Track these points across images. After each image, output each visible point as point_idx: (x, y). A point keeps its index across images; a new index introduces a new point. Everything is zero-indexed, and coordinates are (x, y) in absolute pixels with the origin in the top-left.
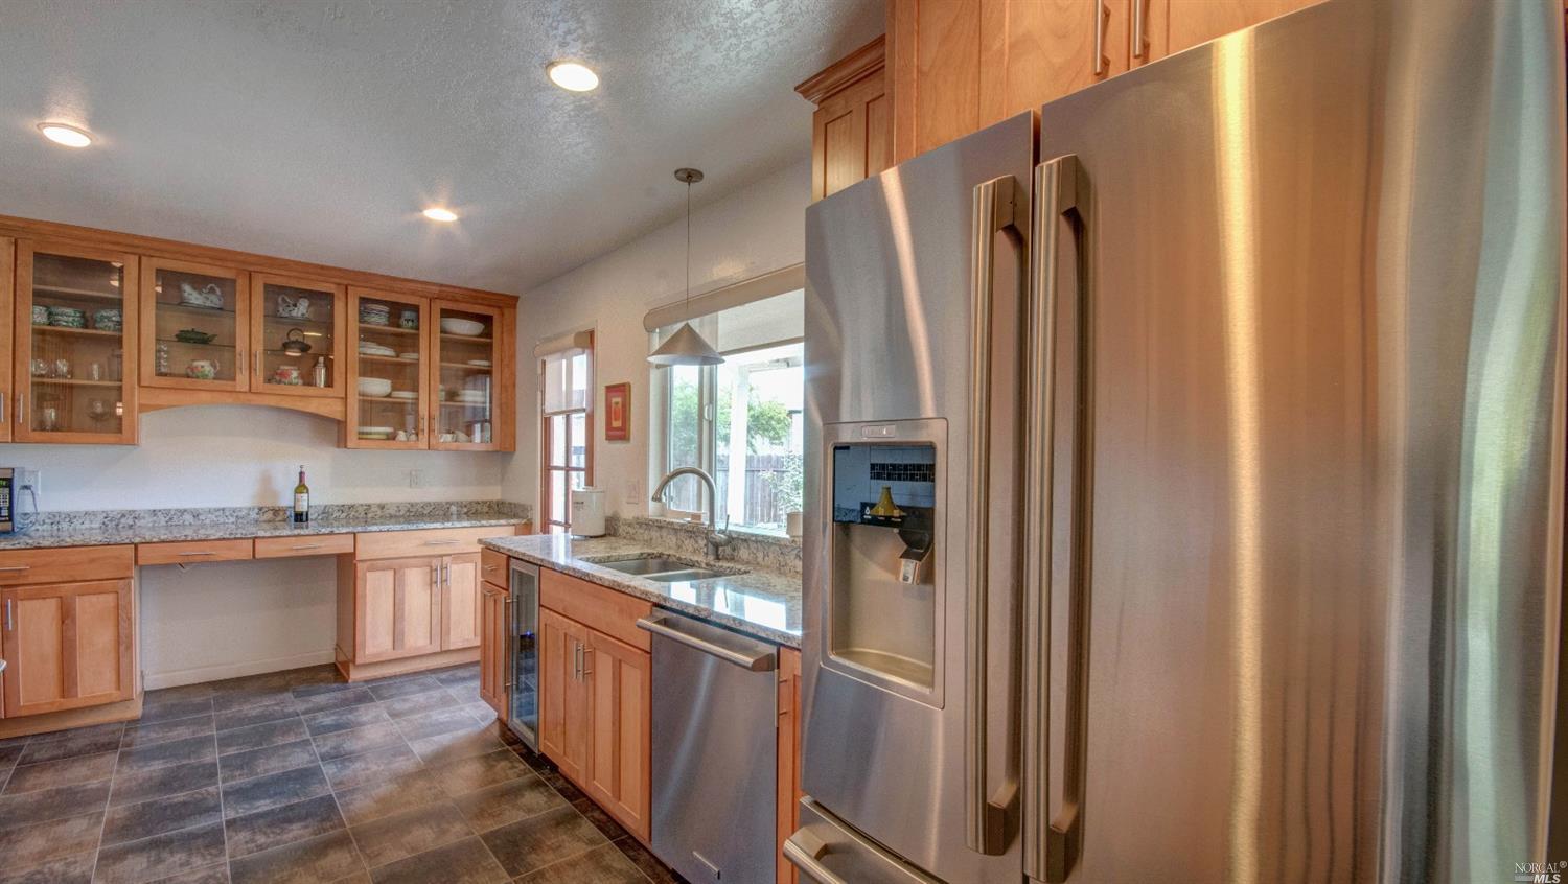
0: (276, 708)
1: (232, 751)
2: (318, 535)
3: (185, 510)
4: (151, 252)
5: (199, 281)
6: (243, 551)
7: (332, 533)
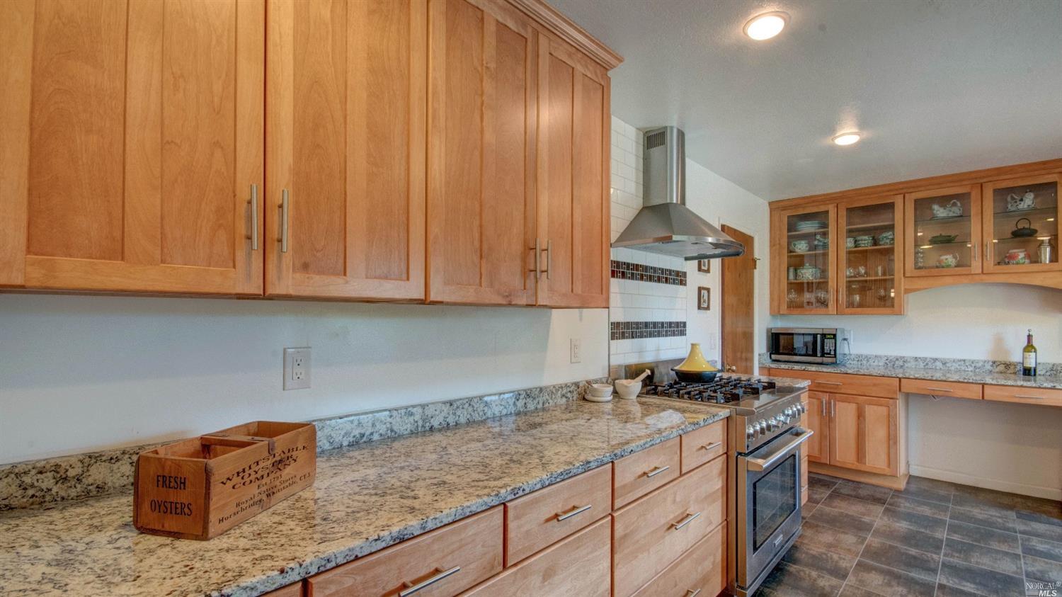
0: (999, 520)
2: (1040, 388)
3: (937, 359)
4: (911, 190)
5: (944, 200)
6: (975, 392)
7: (1053, 388)
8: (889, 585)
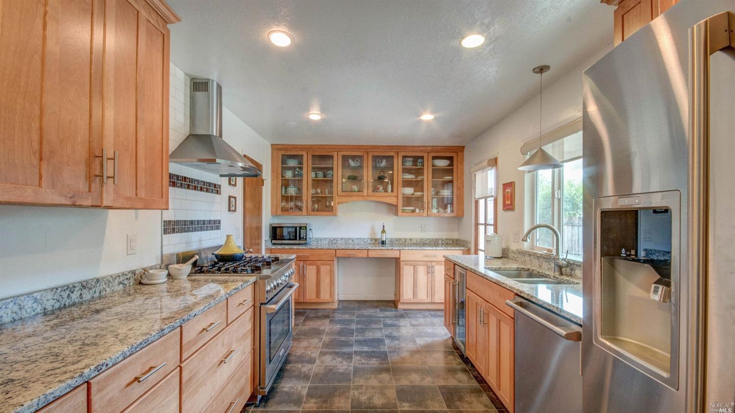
0: (374, 314)
1: (359, 326)
2: (387, 249)
3: (350, 238)
4: (341, 150)
5: (354, 158)
6: (364, 254)
7: (392, 249)
8: (334, 359)
